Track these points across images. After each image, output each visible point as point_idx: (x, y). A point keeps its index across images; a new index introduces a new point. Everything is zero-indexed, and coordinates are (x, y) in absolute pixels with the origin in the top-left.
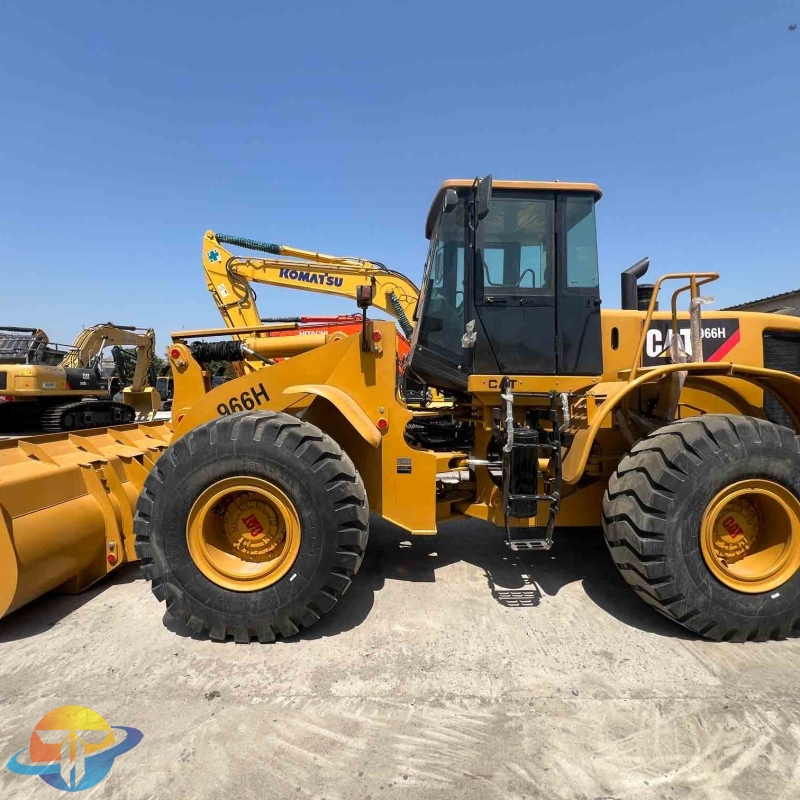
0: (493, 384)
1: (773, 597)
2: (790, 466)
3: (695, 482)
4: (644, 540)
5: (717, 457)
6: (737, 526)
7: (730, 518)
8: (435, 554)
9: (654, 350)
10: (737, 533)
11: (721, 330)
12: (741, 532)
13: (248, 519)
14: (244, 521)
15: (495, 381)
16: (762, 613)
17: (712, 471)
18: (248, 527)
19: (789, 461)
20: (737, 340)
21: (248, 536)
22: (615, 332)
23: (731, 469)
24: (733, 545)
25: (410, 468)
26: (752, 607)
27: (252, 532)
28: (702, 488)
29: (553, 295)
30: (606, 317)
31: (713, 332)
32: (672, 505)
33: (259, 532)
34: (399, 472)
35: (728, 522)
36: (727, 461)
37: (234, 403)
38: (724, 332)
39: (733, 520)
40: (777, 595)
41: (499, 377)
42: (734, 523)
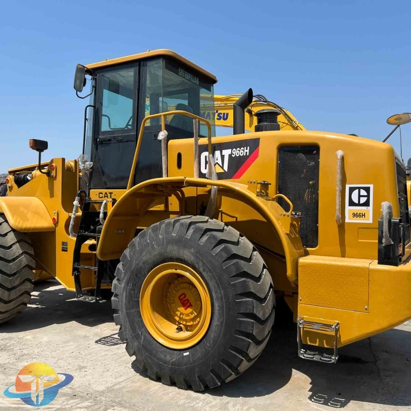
0: (101, 195)
1: (185, 354)
2: (193, 254)
3: (134, 261)
5: (148, 244)
6: (188, 300)
7: (184, 294)
9: (206, 168)
15: (102, 193)
16: (173, 364)
17: (144, 254)
19: (192, 250)
20: (256, 156)
22: (179, 156)
23: (156, 253)
24: (186, 315)
25: (67, 248)
26: (168, 358)
28: (138, 264)
29: (135, 133)
30: (171, 146)
34: (63, 250)
35: (182, 297)
38: (248, 151)
39: (185, 296)
40: (188, 353)
41: (104, 191)
42: (186, 298)
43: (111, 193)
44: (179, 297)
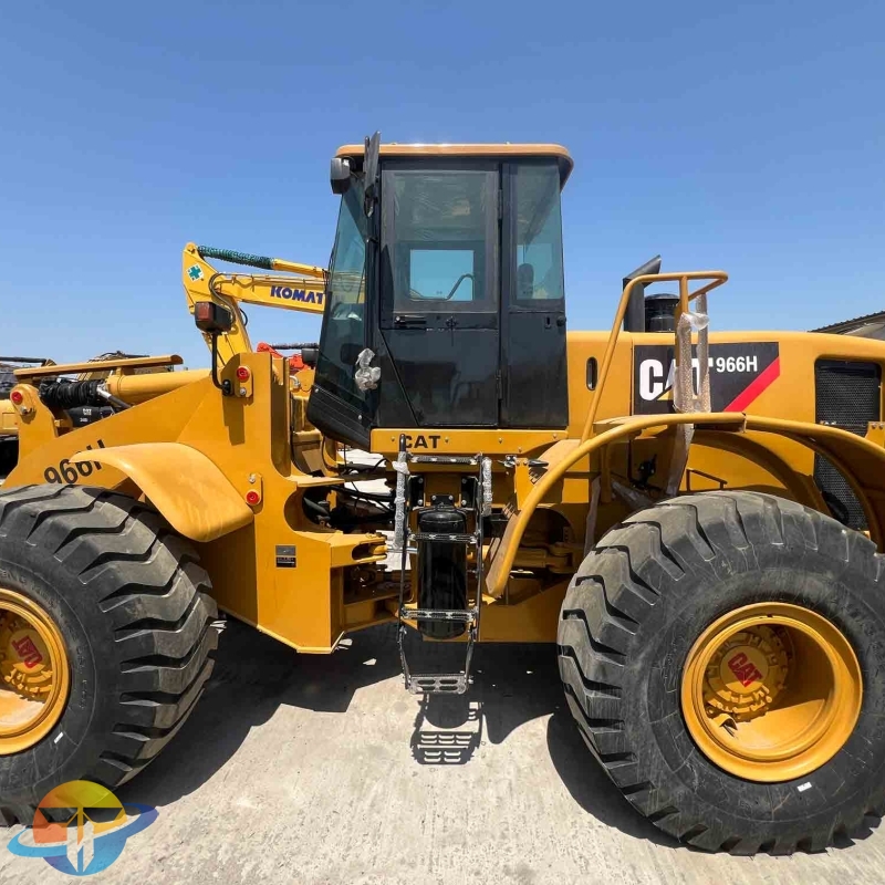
1: (801, 788)
2: (830, 584)
3: (672, 608)
4: (592, 695)
5: (708, 566)
6: (751, 667)
7: (742, 655)
8: (372, 662)
9: (651, 390)
10: (753, 679)
11: (752, 360)
12: (758, 676)
13: (21, 642)
14: (16, 645)
15: (410, 438)
17: (700, 590)
18: (21, 654)
19: (829, 576)
20: (776, 374)
21: (21, 666)
22: (592, 363)
23: (732, 586)
24: (745, 696)
25: (294, 560)
26: (764, 804)
27: (26, 661)
28: (682, 616)
29: (496, 311)
30: (578, 343)
31: (738, 363)
32: (634, 642)
33: (37, 662)
34: (279, 565)
35: (738, 662)
36: (724, 575)
37: (66, 466)
38: (755, 363)
39: (745, 659)
40: (808, 785)
41: (415, 432)
42: (747, 663)
43: (435, 438)
44: (730, 663)
